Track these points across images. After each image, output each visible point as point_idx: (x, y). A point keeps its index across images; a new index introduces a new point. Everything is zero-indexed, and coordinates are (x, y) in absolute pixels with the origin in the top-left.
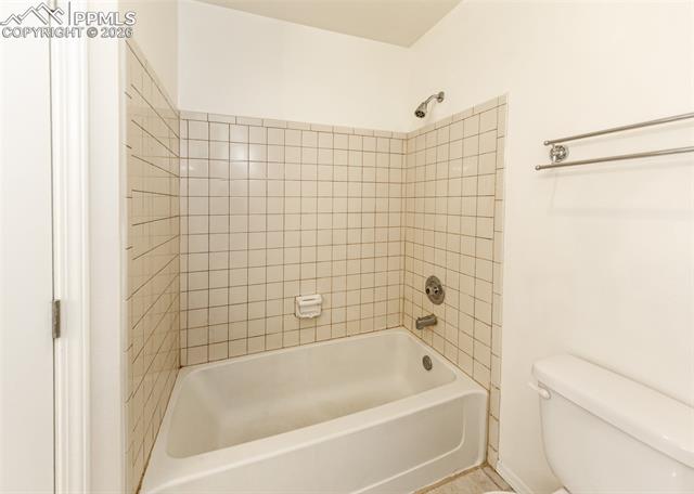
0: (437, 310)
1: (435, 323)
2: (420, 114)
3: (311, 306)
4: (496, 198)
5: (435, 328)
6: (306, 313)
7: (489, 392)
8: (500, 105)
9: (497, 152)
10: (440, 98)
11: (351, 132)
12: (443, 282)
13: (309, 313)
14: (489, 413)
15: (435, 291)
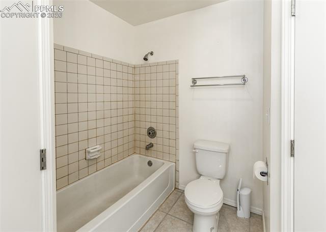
0: (153, 141)
1: (152, 146)
2: (146, 59)
3: (95, 152)
4: (176, 95)
5: (152, 148)
6: (93, 156)
7: (175, 163)
8: (176, 63)
9: (176, 79)
10: (152, 54)
11: (111, 61)
12: (155, 128)
13: (95, 156)
14: (176, 170)
15: (152, 133)
